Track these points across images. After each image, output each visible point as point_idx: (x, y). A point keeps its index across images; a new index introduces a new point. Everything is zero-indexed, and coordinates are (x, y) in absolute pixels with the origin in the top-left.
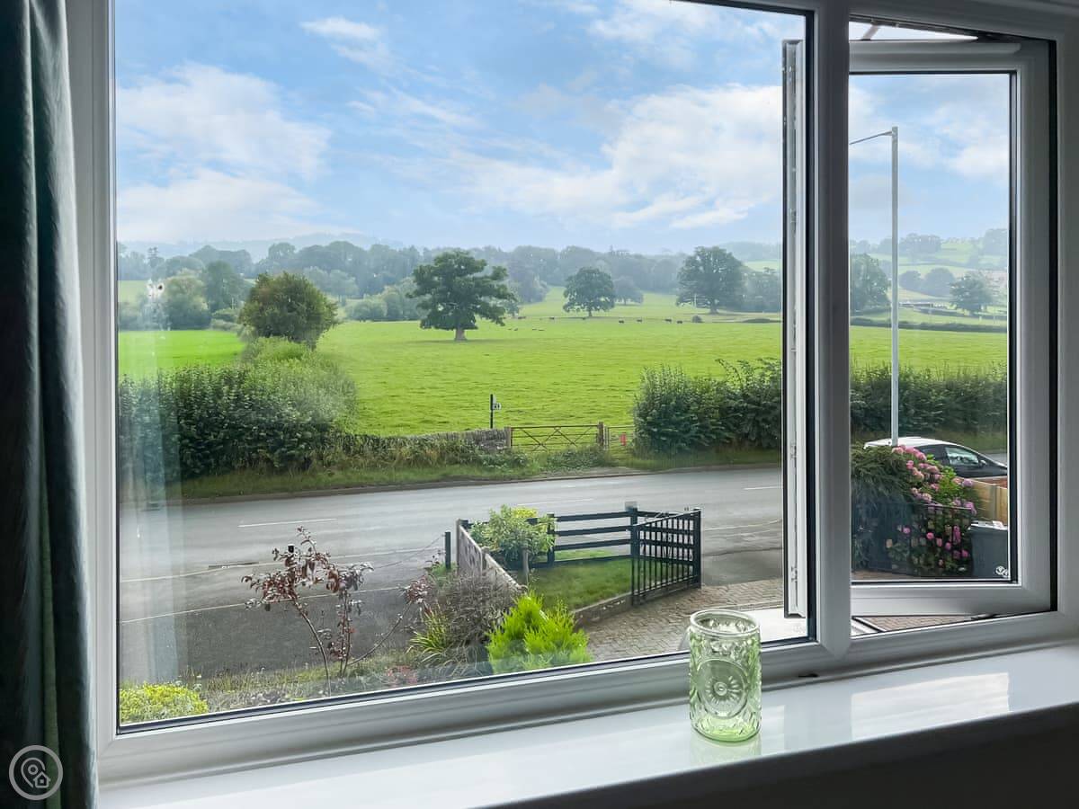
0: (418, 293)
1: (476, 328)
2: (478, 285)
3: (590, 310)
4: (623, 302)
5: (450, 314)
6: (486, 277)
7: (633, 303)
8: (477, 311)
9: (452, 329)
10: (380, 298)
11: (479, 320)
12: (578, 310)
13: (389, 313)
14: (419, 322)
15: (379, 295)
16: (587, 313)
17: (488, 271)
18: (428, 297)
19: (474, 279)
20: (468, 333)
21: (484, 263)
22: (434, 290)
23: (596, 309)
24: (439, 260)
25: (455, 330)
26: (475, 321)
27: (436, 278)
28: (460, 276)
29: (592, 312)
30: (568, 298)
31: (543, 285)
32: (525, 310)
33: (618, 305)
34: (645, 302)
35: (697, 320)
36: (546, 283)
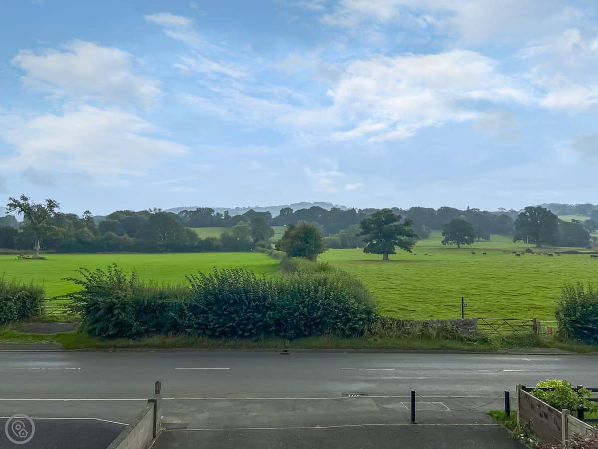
0: (362, 234)
1: (395, 253)
2: (396, 229)
3: (458, 244)
4: (477, 239)
5: (380, 245)
6: (401, 225)
7: (484, 240)
8: (396, 244)
9: (381, 253)
10: (337, 236)
11: (397, 249)
12: (451, 244)
13: (342, 244)
14: (363, 249)
15: (337, 234)
16: (457, 245)
17: (402, 221)
18: (368, 236)
19: (395, 226)
20: (391, 256)
21: (400, 217)
22: (371, 232)
23: (463, 244)
24: (374, 215)
25: (383, 255)
26: (394, 249)
27: (373, 226)
28: (387, 224)
29: (460, 245)
30: (445, 237)
31: (428, 229)
32: (419, 243)
33: (476, 241)
34: (491, 240)
35: (529, 251)
36: (428, 228)
